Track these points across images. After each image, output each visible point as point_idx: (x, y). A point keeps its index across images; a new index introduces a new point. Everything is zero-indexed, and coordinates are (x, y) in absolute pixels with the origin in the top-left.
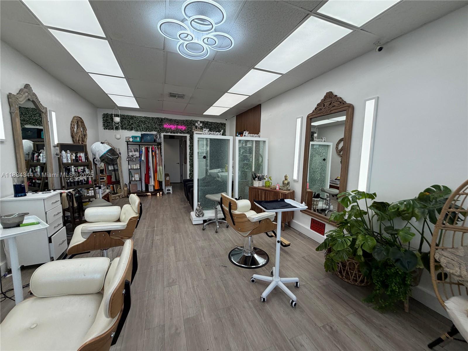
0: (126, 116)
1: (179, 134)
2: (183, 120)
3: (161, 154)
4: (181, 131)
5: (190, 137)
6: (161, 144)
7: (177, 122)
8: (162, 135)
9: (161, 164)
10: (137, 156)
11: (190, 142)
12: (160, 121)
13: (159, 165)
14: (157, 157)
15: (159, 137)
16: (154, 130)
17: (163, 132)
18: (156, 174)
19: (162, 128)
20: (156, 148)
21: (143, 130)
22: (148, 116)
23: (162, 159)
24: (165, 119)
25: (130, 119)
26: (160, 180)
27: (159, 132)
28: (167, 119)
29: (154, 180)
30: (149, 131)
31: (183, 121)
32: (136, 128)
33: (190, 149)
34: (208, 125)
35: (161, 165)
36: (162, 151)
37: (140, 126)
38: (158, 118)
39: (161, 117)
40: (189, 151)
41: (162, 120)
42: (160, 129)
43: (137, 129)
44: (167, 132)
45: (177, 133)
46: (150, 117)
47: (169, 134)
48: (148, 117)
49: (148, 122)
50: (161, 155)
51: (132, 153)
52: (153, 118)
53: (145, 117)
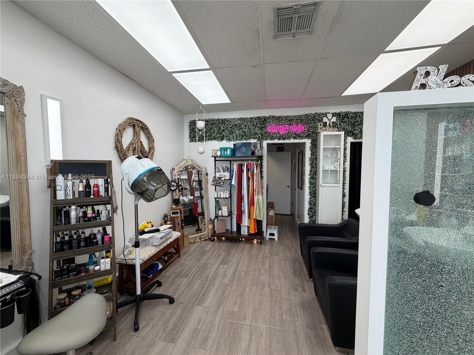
0: (216, 120)
1: (292, 141)
2: (301, 115)
3: (261, 174)
4: (296, 134)
5: (311, 143)
6: (263, 158)
7: (290, 120)
8: (265, 143)
9: (260, 190)
10: (226, 178)
11: (312, 152)
12: (263, 122)
13: (258, 194)
14: (255, 180)
15: (259, 147)
16: (254, 138)
17: (266, 139)
18: (252, 207)
19: (265, 133)
20: (253, 164)
21: (237, 139)
22: (245, 117)
23: (262, 184)
24: (269, 118)
25: (221, 124)
26: (258, 219)
27: (260, 139)
28: (273, 117)
29: (249, 217)
30: (245, 138)
31: (299, 117)
32: (228, 136)
33: (311, 164)
34: (348, 118)
35: (260, 193)
36: (263, 170)
37: (233, 133)
38: (259, 118)
39: (264, 115)
40: (310, 169)
41: (265, 120)
42: (262, 134)
43: (229, 138)
44: (272, 138)
45: (289, 138)
46: (247, 118)
47: (276, 141)
48: (245, 119)
49: (245, 125)
50: (262, 177)
51: (220, 174)
52: (252, 118)
53: (241, 119)
